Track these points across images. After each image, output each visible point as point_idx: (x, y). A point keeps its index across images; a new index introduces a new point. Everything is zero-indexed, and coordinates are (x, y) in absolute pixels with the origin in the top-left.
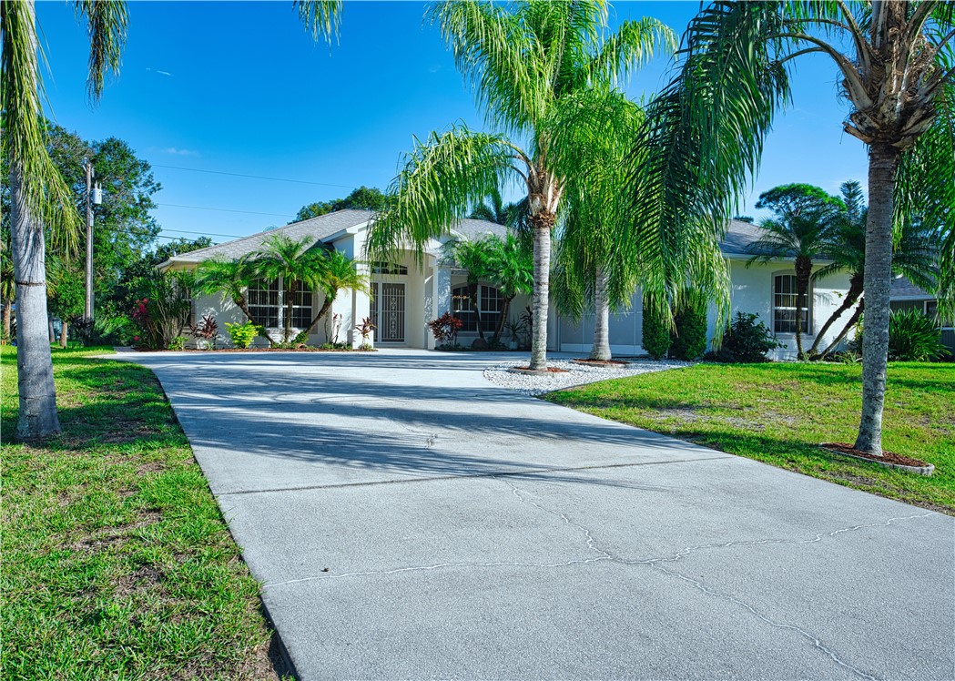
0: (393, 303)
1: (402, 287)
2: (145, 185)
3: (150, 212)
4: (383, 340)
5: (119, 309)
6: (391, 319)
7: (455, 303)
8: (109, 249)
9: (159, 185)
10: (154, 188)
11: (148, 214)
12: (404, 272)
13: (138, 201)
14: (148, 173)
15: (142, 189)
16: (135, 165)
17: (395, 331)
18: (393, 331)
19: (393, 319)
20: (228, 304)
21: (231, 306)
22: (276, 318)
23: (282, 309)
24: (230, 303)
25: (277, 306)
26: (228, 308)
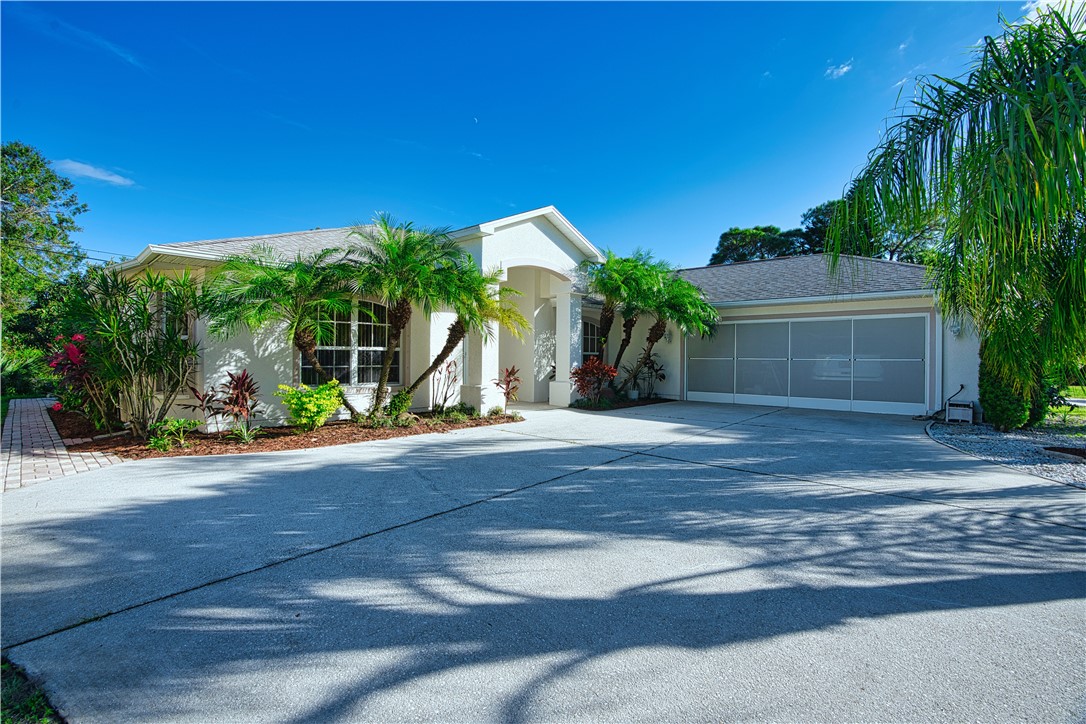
2: (66, 205)
3: (73, 236)
5: (29, 343)
8: (13, 270)
9: (84, 206)
10: (77, 209)
11: (70, 239)
13: (56, 222)
14: (70, 193)
15: (62, 209)
16: (51, 177)
20: (269, 342)
21: (274, 346)
22: (348, 368)
23: (357, 353)
24: (273, 341)
25: (349, 348)
26: (269, 350)
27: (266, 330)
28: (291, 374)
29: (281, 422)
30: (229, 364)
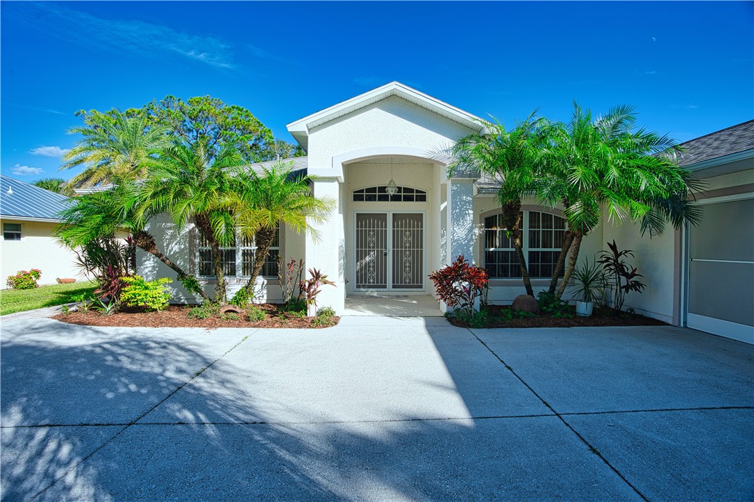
0: (407, 239)
1: (419, 217)
4: (394, 287)
6: (404, 259)
7: (489, 237)
12: (422, 197)
17: (411, 275)
18: (407, 275)
19: (407, 259)
20: (173, 245)
21: (177, 247)
22: (235, 264)
23: (241, 251)
24: (176, 244)
25: (234, 248)
26: (174, 249)
27: (171, 236)
28: (188, 267)
29: (182, 301)
30: (149, 260)
